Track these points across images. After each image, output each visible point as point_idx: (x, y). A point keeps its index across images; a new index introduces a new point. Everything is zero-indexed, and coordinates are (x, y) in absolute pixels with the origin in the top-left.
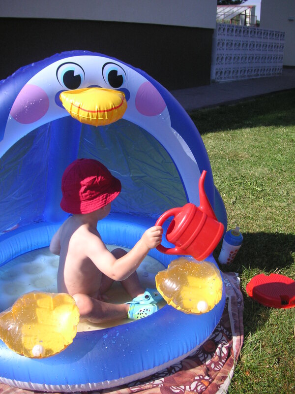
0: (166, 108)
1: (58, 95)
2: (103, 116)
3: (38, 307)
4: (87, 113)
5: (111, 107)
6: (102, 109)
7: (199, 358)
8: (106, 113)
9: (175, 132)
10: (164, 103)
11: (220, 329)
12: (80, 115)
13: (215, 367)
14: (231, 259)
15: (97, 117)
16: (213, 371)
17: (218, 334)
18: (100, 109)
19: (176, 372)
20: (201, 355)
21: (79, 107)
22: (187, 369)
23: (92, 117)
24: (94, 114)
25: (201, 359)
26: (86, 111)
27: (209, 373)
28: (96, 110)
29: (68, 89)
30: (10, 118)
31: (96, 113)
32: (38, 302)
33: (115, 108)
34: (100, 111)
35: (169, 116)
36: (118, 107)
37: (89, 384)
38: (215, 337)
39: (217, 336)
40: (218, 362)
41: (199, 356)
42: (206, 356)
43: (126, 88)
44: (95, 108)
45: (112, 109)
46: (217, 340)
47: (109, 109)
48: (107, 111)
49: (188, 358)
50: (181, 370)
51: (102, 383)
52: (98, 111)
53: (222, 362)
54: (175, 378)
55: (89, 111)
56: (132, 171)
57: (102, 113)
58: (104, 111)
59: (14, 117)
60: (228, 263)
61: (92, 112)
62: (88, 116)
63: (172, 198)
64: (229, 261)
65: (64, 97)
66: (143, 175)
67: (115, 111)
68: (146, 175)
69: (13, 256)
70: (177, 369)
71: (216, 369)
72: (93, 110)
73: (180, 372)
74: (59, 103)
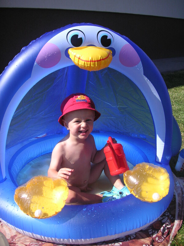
0: (141, 62)
1: (67, 50)
2: (94, 64)
3: (44, 186)
4: (84, 62)
5: (99, 59)
6: (93, 60)
7: (148, 232)
8: (96, 62)
9: (146, 79)
10: (139, 58)
11: (167, 214)
12: (79, 63)
13: (159, 239)
14: (183, 168)
15: (90, 65)
16: (156, 243)
17: (165, 218)
18: (92, 59)
19: (131, 239)
20: (151, 230)
21: (79, 58)
22: (139, 238)
23: (87, 65)
24: (88, 62)
25: (150, 233)
26: (83, 60)
27: (154, 243)
28: (90, 60)
29: (73, 47)
30: (35, 64)
31: (90, 62)
32: (44, 182)
33: (103, 59)
34: (92, 61)
35: (142, 67)
36: (105, 59)
37: (70, 240)
38: (162, 219)
39: (164, 218)
40: (161, 236)
41: (149, 231)
42: (154, 231)
43: (113, 47)
44: (89, 59)
45: (101, 60)
46: (163, 221)
47: (98, 60)
48: (97, 61)
49: (141, 231)
50: (134, 238)
51: (79, 240)
52: (91, 61)
53: (164, 237)
54: (129, 244)
55: (85, 61)
56: (119, 104)
57: (93, 62)
58: (95, 61)
59: (38, 63)
60: (181, 171)
61: (87, 61)
62: (85, 64)
63: (145, 124)
64: (182, 170)
65: (70, 51)
66: (126, 106)
67: (103, 61)
68: (127, 107)
69: (42, 153)
70: (132, 237)
71: (159, 241)
72: (88, 60)
73: (133, 240)
74: (68, 55)
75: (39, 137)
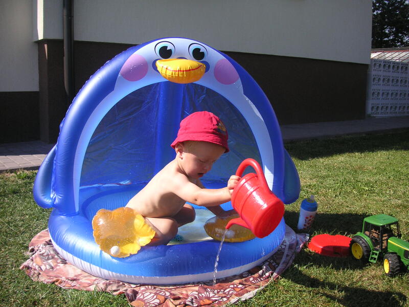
1: (155, 62)
2: (183, 74)
4: (171, 72)
5: (189, 69)
6: (182, 70)
9: (247, 99)
12: (167, 74)
13: (253, 280)
14: (307, 225)
15: (178, 75)
18: (180, 69)
21: (167, 69)
23: (175, 75)
25: (245, 276)
26: (170, 70)
29: (161, 58)
30: (119, 75)
31: (178, 72)
33: (192, 70)
34: (180, 71)
36: (194, 69)
40: (257, 278)
43: (207, 61)
44: (177, 69)
45: (190, 70)
47: (187, 69)
48: (186, 71)
53: (261, 280)
55: (173, 71)
57: (182, 72)
58: (184, 71)
59: (123, 75)
60: (304, 228)
61: (175, 71)
62: (172, 74)
64: (306, 227)
65: (158, 63)
67: (192, 72)
71: (253, 282)
74: (155, 68)
75: (122, 183)
